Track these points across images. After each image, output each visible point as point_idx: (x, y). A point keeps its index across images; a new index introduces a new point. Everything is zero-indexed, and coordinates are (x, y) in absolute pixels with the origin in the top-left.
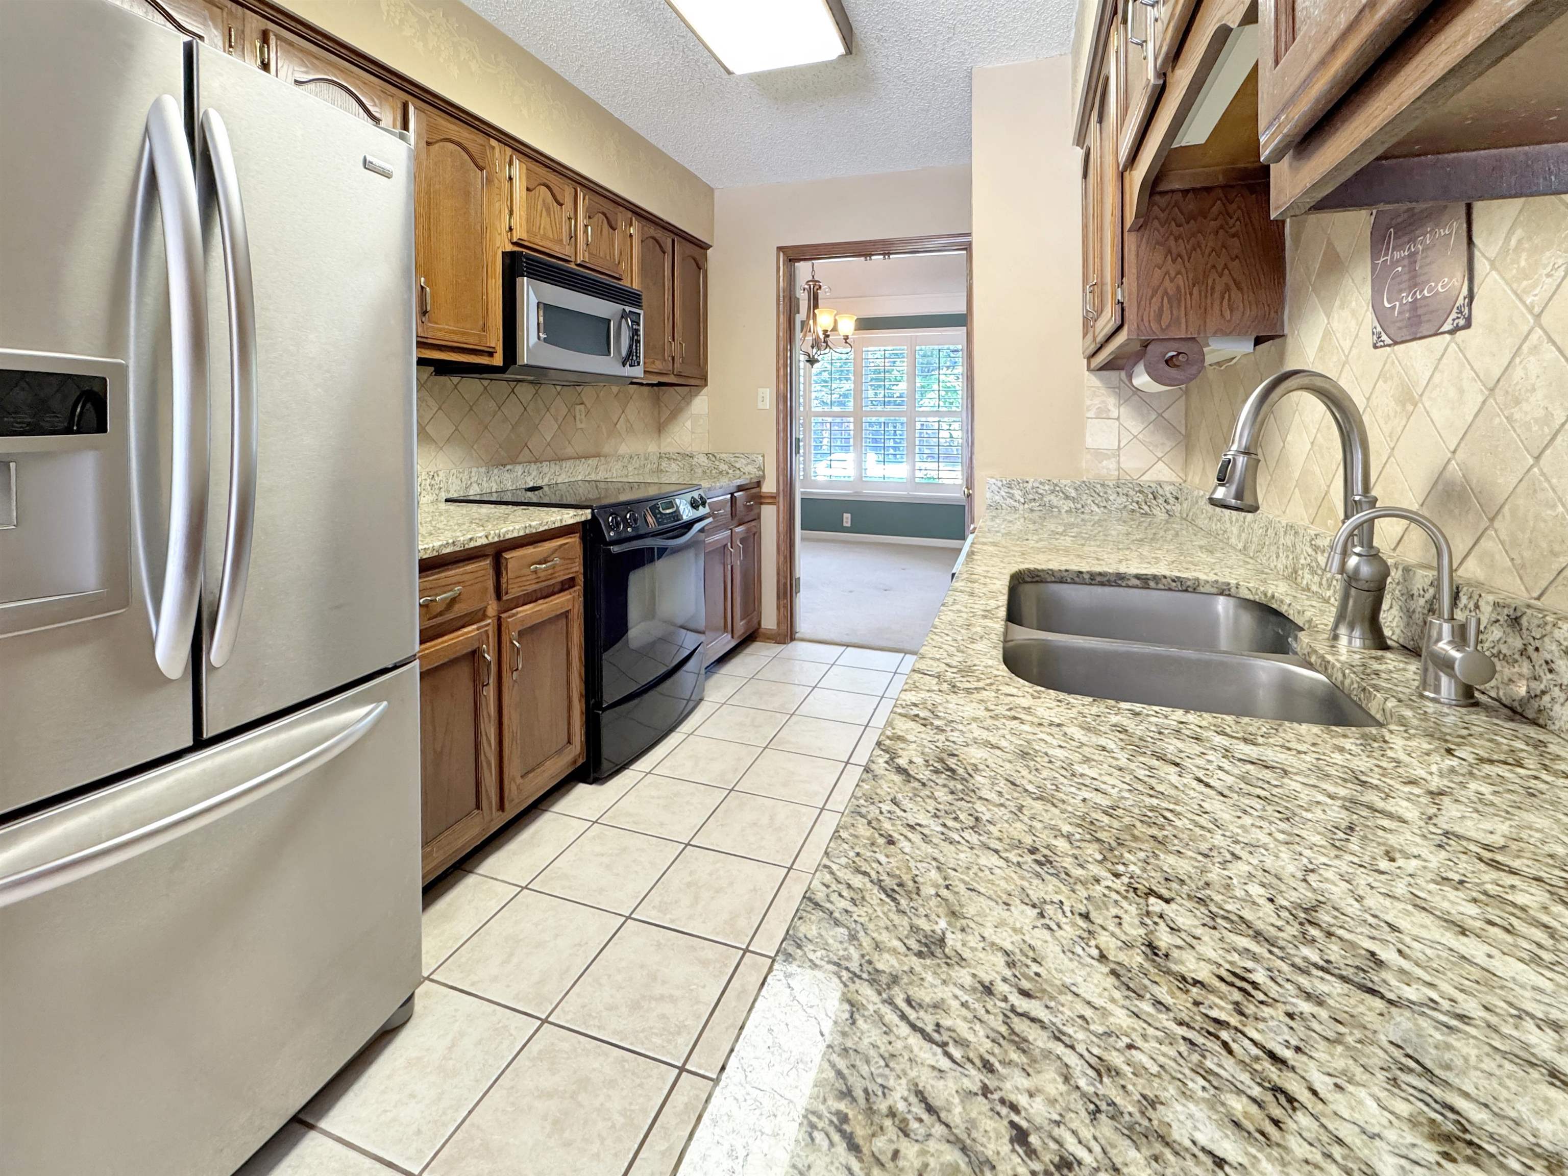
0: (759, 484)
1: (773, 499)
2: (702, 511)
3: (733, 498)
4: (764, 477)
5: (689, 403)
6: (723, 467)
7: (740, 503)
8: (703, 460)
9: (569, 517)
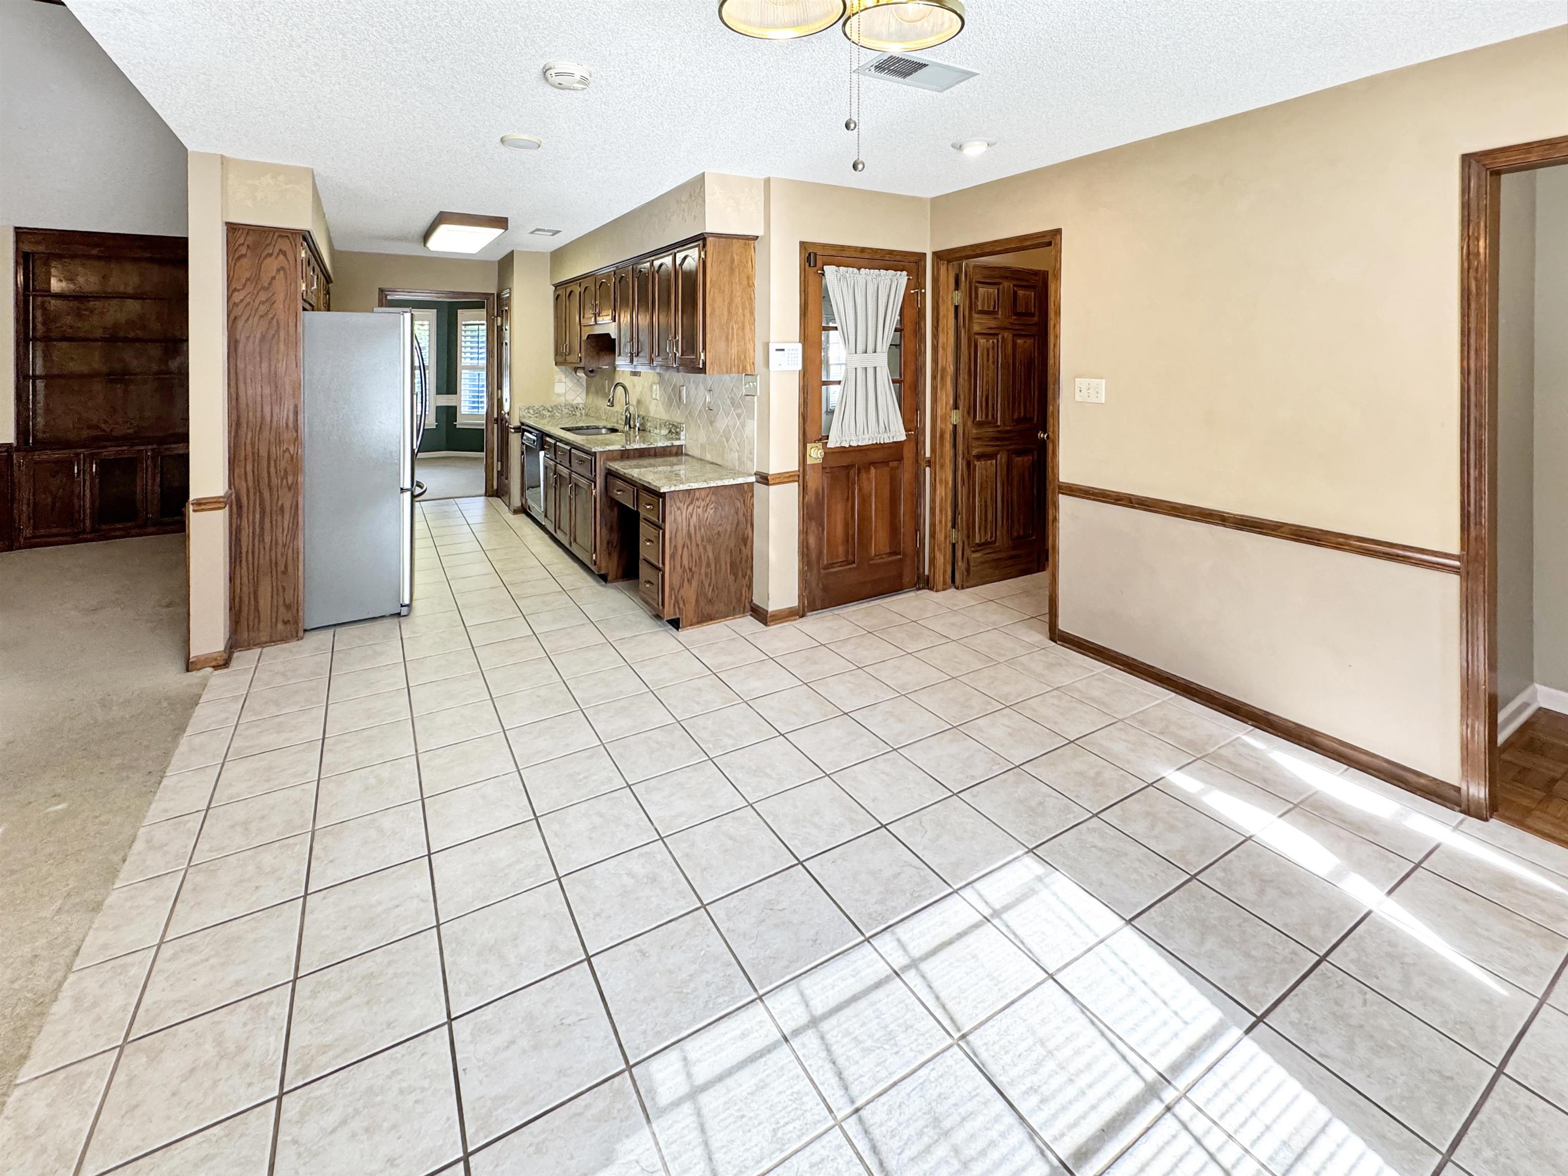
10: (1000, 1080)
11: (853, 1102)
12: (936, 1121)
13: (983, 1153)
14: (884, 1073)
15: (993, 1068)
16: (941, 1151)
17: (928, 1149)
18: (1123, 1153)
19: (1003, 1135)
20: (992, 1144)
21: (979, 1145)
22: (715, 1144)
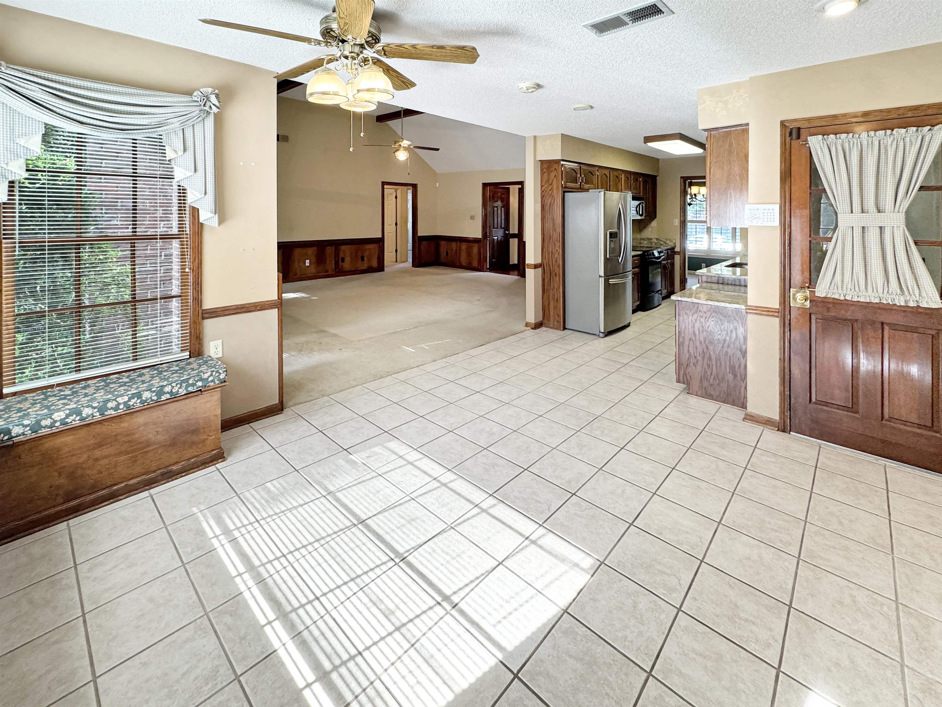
0: (674, 248)
1: (678, 253)
2: (662, 254)
3: (668, 252)
4: (675, 246)
5: (650, 223)
6: (662, 243)
7: (669, 253)
8: (655, 241)
9: (639, 253)
10: (435, 539)
11: (416, 497)
12: (413, 520)
13: (404, 533)
14: (428, 504)
15: (440, 537)
16: (403, 521)
17: (402, 518)
18: (414, 580)
19: (412, 539)
20: (408, 536)
21: (407, 532)
22: (396, 470)
